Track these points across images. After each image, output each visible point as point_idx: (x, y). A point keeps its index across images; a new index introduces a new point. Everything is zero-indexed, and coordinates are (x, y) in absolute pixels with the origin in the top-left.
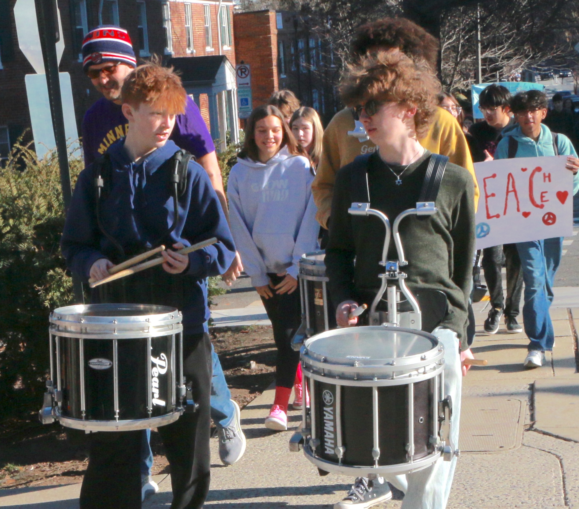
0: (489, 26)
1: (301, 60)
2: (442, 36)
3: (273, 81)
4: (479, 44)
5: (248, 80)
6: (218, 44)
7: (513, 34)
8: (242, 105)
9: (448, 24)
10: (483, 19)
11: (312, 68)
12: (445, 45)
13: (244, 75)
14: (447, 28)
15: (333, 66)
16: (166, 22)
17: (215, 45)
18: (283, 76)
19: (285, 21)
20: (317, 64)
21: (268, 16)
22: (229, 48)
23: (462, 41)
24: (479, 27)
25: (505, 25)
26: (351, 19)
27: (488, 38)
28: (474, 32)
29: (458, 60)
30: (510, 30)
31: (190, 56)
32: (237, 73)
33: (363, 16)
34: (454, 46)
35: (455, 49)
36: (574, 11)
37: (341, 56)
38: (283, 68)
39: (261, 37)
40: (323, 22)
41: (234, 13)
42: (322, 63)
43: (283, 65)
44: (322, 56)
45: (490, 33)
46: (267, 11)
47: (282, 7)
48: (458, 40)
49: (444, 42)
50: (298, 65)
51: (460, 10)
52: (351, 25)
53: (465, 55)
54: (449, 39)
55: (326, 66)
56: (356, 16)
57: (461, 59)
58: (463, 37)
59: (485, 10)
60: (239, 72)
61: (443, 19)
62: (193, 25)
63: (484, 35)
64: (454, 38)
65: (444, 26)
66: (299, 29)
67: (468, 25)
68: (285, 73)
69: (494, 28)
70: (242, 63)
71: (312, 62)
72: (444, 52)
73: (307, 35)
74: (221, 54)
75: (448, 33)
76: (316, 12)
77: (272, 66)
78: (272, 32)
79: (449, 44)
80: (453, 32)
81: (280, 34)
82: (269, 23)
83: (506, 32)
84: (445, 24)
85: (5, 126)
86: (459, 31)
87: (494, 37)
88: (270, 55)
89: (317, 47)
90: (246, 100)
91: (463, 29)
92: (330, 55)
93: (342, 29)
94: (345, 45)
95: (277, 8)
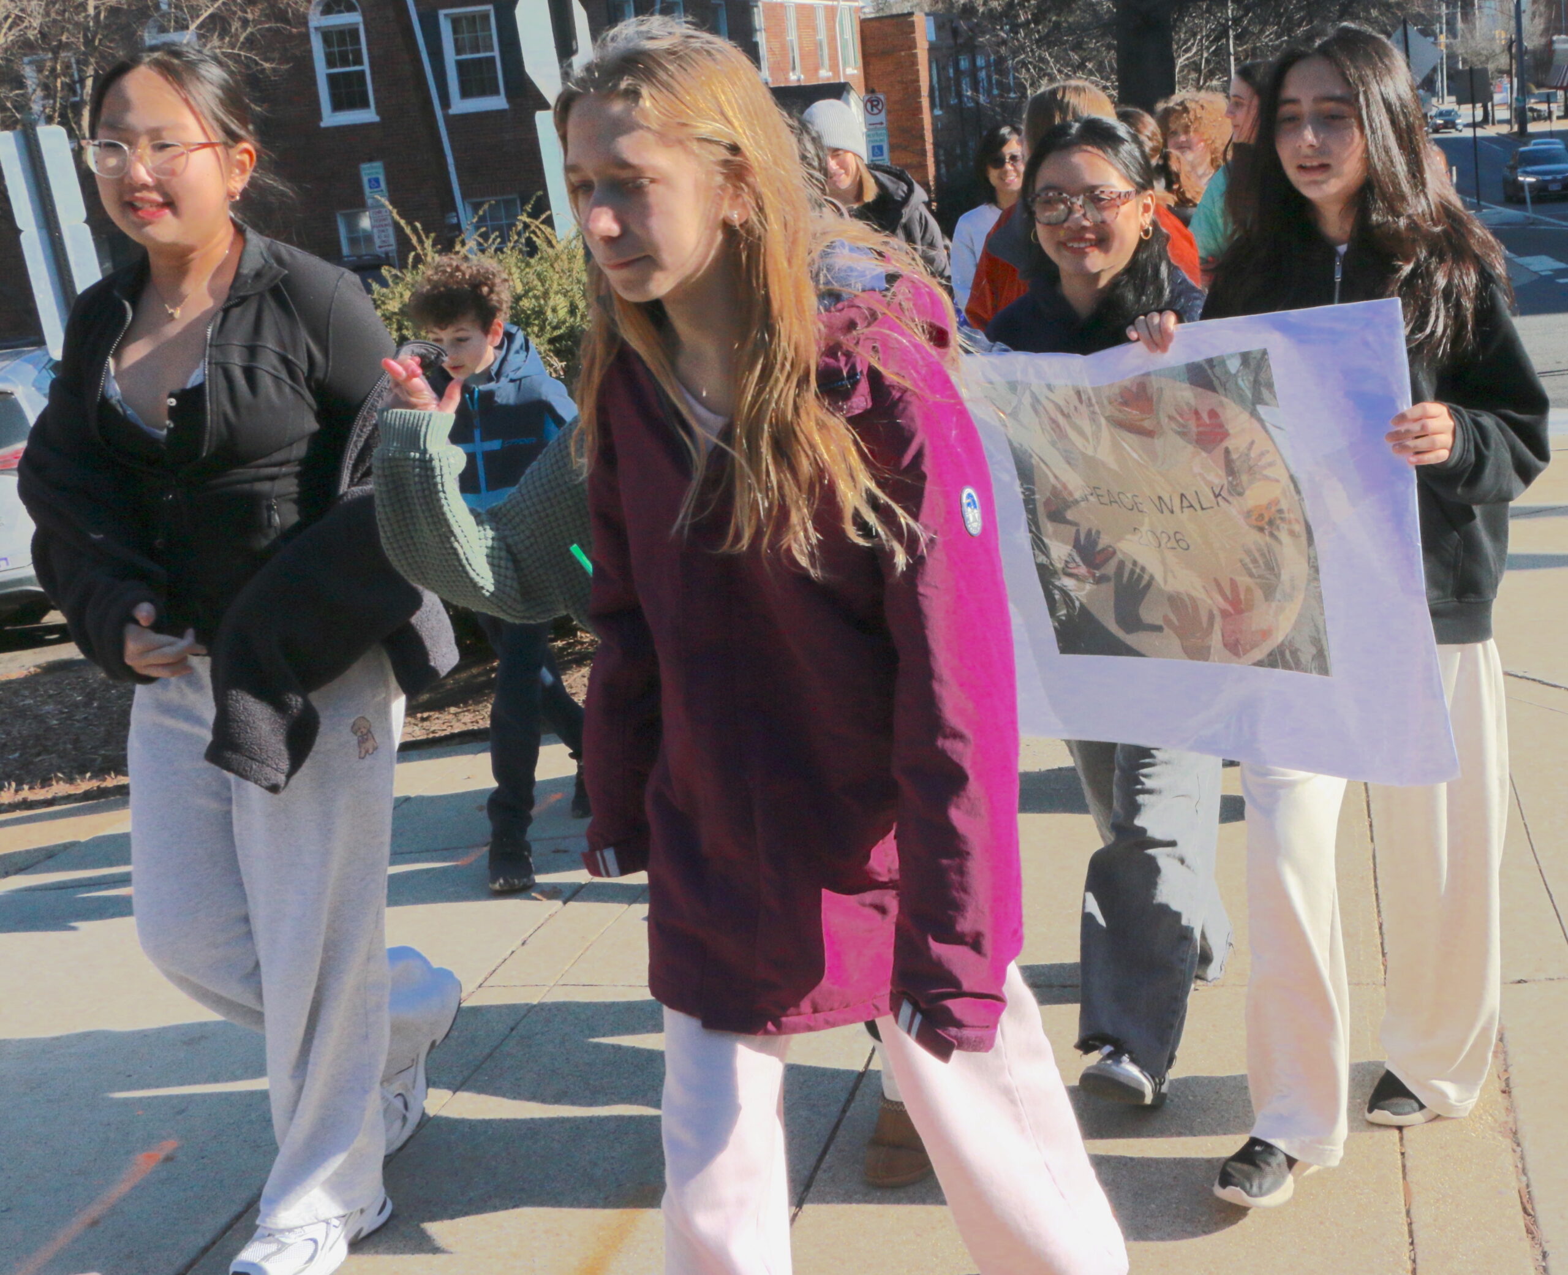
0: (1245, 30)
1: (964, 86)
2: (1175, 47)
3: (922, 120)
4: (1232, 58)
5: (882, 117)
6: (838, 65)
7: (1282, 42)
8: (874, 155)
9: (1184, 30)
10: (1237, 21)
11: (982, 99)
12: (1180, 62)
13: (876, 111)
14: (1182, 36)
15: (1012, 95)
16: (758, 33)
17: (834, 67)
18: (938, 112)
19: (939, 27)
20: (989, 93)
21: (913, 22)
22: (855, 72)
23: (1205, 55)
24: (1231, 32)
25: (1271, 30)
26: (1037, 23)
27: (1245, 50)
28: (1224, 41)
29: (1201, 82)
30: (1279, 37)
31: (796, 84)
32: (865, 106)
33: (1054, 18)
34: (1194, 62)
35: (1195, 67)
36: (1374, 7)
37: (1026, 80)
38: (937, 100)
39: (903, 53)
40: (994, 29)
41: (863, 17)
42: (995, 92)
43: (937, 93)
44: (997, 81)
45: (1246, 43)
46: (911, 14)
47: (934, 9)
48: (1200, 52)
49: (1179, 56)
50: (959, 95)
51: (1200, 8)
52: (1038, 32)
53: (1211, 75)
54: (1187, 51)
55: (1001, 96)
56: (1045, 19)
57: (1205, 82)
58: (1208, 48)
59: (1238, 9)
60: (869, 106)
61: (1175, 20)
62: (800, 37)
63: (1239, 46)
64: (1194, 50)
65: (1177, 33)
66: (960, 41)
67: (1213, 30)
68: (941, 107)
69: (1254, 34)
70: (873, 91)
71: (981, 90)
72: (1181, 71)
73: (972, 49)
74: (842, 81)
75: (1185, 42)
76: (983, 13)
77: (919, 96)
78: (918, 45)
79: (1188, 59)
80: (1192, 41)
81: (932, 49)
82: (913, 32)
83: (1271, 40)
84: (1180, 28)
85: (514, 196)
86: (1201, 40)
87: (1254, 49)
88: (918, 81)
89: (988, 65)
90: (880, 148)
91: (1208, 36)
92: (1007, 78)
93: (1024, 38)
94: (1030, 63)
95: (927, 9)
